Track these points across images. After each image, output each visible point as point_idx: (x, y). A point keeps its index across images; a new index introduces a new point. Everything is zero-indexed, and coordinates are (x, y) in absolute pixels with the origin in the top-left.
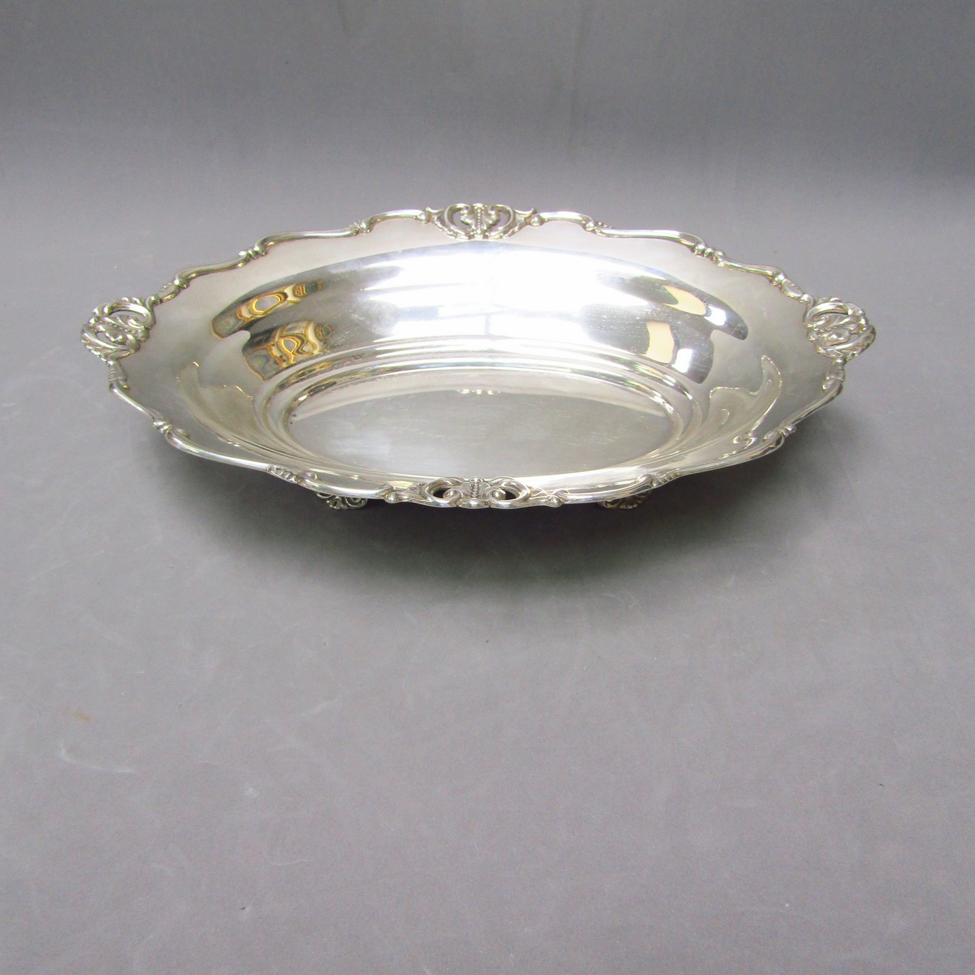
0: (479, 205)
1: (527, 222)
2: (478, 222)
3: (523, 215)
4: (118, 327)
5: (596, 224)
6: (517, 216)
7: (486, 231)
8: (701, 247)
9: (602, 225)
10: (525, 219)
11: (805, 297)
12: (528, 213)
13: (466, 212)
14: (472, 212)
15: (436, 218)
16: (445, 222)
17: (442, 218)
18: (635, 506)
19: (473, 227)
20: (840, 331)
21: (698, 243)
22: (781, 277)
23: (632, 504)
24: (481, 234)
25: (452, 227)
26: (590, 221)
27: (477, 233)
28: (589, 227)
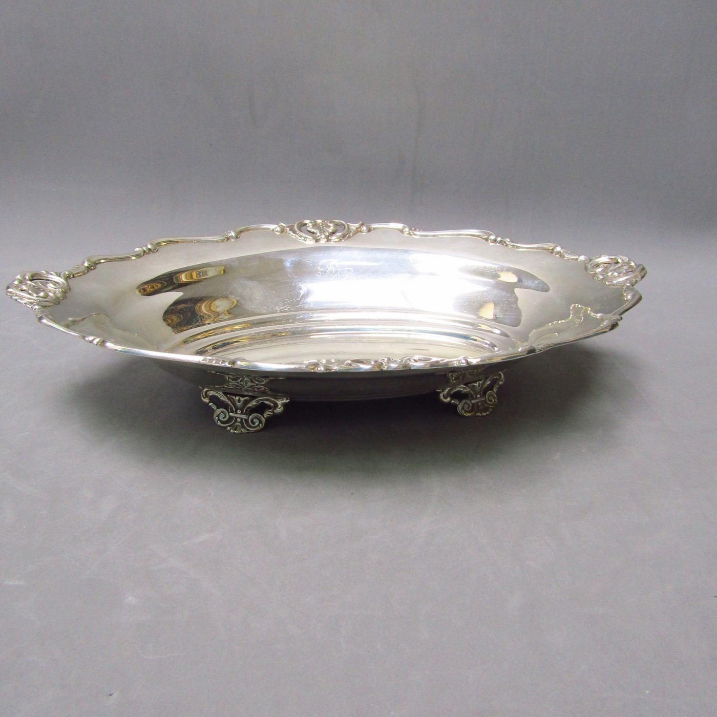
0: (319, 221)
1: (358, 231)
2: (322, 231)
3: (354, 226)
4: (39, 288)
5: (411, 229)
6: (350, 227)
7: (329, 236)
8: (492, 237)
9: (415, 229)
10: (357, 228)
11: (582, 258)
12: (357, 225)
13: (310, 225)
14: (315, 225)
15: (288, 229)
16: (296, 232)
17: (293, 229)
18: (488, 413)
19: (318, 234)
20: (619, 271)
21: (491, 235)
22: (558, 249)
23: (485, 412)
24: (325, 238)
25: (301, 234)
26: (406, 227)
27: (321, 238)
28: (405, 232)
